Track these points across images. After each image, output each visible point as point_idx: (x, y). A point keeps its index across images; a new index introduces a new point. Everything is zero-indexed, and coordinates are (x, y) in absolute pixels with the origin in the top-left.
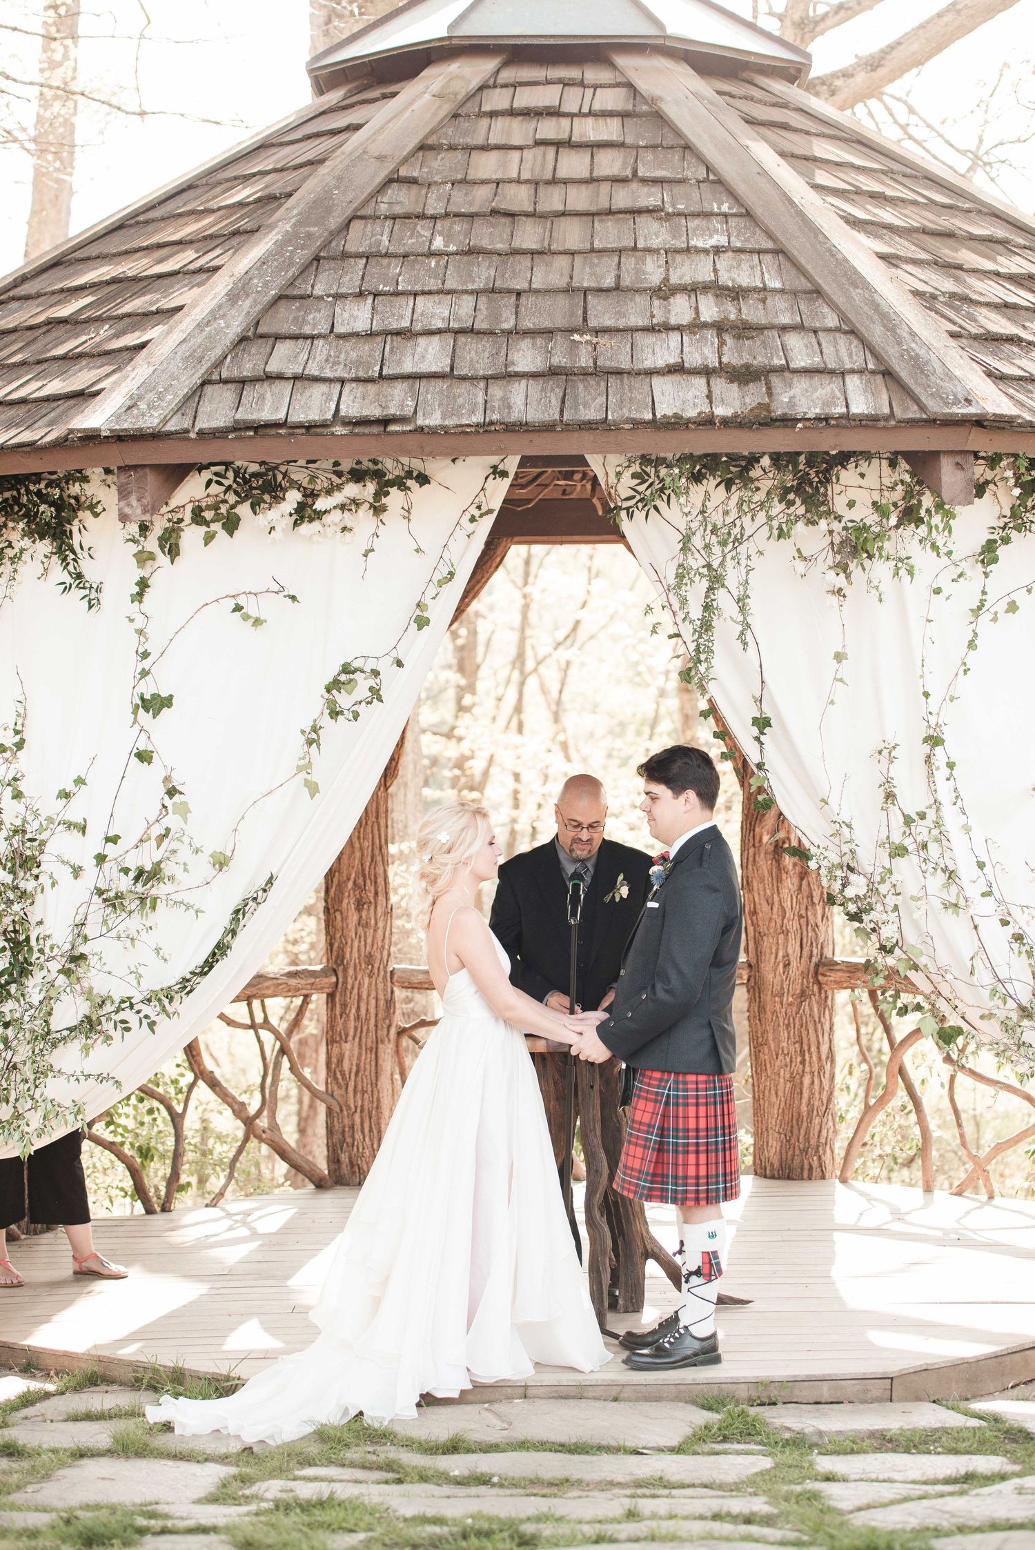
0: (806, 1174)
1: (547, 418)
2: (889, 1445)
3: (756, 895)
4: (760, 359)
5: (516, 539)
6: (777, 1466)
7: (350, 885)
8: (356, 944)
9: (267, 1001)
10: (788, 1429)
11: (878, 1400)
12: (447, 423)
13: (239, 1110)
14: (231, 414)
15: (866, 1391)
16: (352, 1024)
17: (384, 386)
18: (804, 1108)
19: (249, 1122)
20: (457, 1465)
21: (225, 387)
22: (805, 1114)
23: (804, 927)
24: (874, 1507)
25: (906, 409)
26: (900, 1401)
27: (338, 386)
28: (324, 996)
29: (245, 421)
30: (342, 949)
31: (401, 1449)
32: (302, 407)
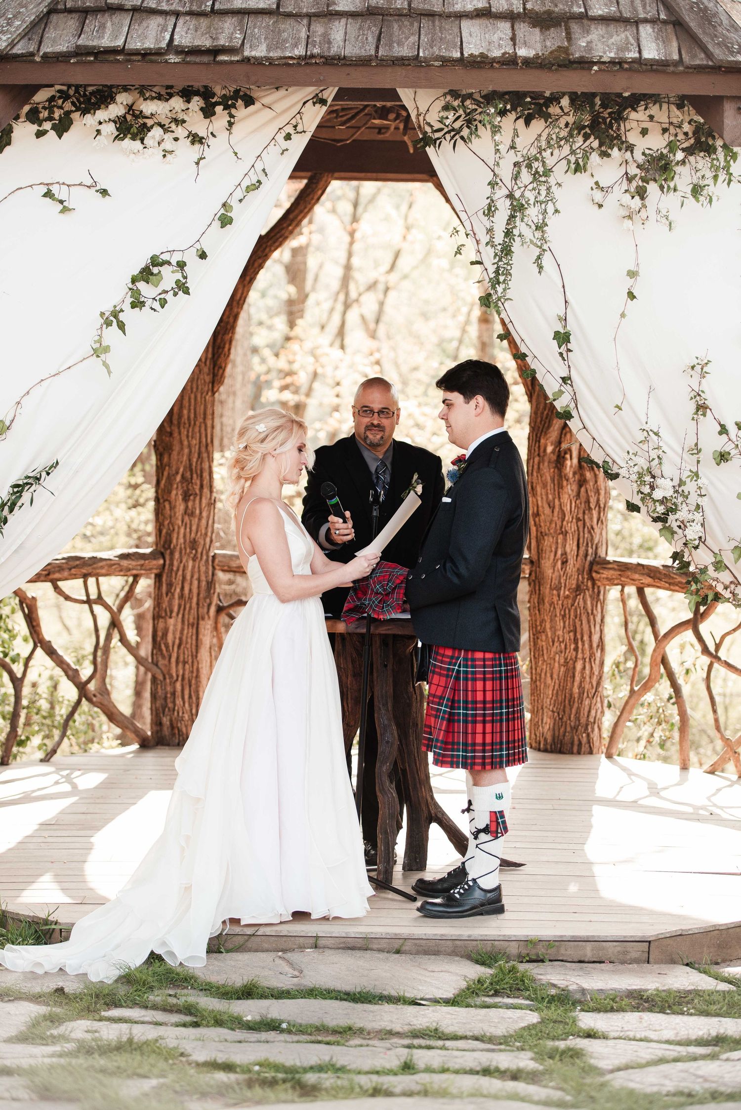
0: (575, 749)
1: (363, 53)
2: (646, 1005)
3: (539, 499)
4: (561, 6)
5: (336, 175)
6: (542, 1021)
7: (179, 478)
8: (182, 530)
9: (101, 579)
10: (554, 986)
11: (637, 961)
12: (271, 54)
13: (72, 675)
14: (73, 40)
15: (625, 953)
16: (176, 602)
17: (216, 21)
18: (576, 690)
19: (82, 687)
20: (250, 1010)
21: (70, 16)
22: (576, 696)
23: (581, 529)
24: (632, 1068)
25: (694, 56)
26: (656, 963)
27: (173, 19)
28: (153, 576)
29: (86, 47)
30: (169, 535)
31: (201, 993)
32: (139, 36)
